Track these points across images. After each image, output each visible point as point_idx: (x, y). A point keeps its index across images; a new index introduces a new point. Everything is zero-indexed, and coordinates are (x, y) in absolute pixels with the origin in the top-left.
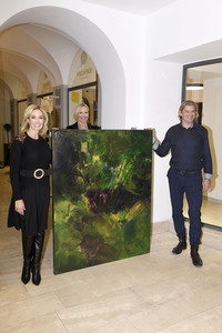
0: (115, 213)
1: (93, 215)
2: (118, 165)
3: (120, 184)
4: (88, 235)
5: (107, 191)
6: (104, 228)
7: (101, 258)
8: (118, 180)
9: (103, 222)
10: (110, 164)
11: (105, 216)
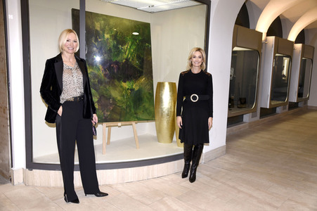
0: (125, 82)
1: (107, 80)
2: (125, 44)
3: (127, 60)
4: (103, 96)
5: (117, 63)
6: (116, 92)
7: (115, 116)
8: (125, 56)
9: (115, 87)
10: (119, 43)
11: (117, 83)
